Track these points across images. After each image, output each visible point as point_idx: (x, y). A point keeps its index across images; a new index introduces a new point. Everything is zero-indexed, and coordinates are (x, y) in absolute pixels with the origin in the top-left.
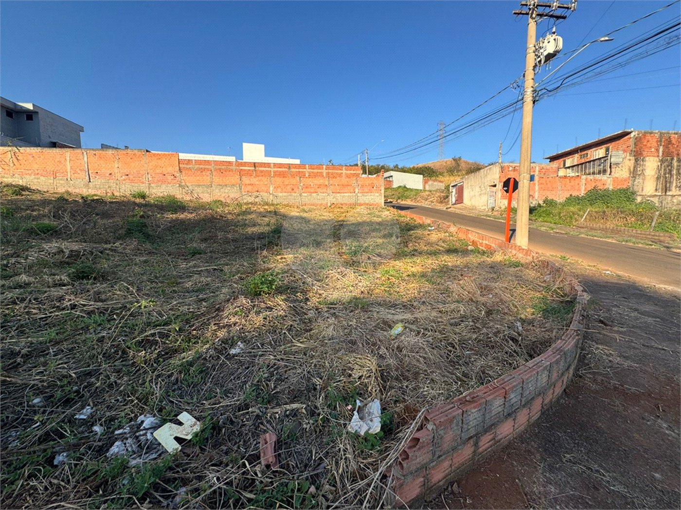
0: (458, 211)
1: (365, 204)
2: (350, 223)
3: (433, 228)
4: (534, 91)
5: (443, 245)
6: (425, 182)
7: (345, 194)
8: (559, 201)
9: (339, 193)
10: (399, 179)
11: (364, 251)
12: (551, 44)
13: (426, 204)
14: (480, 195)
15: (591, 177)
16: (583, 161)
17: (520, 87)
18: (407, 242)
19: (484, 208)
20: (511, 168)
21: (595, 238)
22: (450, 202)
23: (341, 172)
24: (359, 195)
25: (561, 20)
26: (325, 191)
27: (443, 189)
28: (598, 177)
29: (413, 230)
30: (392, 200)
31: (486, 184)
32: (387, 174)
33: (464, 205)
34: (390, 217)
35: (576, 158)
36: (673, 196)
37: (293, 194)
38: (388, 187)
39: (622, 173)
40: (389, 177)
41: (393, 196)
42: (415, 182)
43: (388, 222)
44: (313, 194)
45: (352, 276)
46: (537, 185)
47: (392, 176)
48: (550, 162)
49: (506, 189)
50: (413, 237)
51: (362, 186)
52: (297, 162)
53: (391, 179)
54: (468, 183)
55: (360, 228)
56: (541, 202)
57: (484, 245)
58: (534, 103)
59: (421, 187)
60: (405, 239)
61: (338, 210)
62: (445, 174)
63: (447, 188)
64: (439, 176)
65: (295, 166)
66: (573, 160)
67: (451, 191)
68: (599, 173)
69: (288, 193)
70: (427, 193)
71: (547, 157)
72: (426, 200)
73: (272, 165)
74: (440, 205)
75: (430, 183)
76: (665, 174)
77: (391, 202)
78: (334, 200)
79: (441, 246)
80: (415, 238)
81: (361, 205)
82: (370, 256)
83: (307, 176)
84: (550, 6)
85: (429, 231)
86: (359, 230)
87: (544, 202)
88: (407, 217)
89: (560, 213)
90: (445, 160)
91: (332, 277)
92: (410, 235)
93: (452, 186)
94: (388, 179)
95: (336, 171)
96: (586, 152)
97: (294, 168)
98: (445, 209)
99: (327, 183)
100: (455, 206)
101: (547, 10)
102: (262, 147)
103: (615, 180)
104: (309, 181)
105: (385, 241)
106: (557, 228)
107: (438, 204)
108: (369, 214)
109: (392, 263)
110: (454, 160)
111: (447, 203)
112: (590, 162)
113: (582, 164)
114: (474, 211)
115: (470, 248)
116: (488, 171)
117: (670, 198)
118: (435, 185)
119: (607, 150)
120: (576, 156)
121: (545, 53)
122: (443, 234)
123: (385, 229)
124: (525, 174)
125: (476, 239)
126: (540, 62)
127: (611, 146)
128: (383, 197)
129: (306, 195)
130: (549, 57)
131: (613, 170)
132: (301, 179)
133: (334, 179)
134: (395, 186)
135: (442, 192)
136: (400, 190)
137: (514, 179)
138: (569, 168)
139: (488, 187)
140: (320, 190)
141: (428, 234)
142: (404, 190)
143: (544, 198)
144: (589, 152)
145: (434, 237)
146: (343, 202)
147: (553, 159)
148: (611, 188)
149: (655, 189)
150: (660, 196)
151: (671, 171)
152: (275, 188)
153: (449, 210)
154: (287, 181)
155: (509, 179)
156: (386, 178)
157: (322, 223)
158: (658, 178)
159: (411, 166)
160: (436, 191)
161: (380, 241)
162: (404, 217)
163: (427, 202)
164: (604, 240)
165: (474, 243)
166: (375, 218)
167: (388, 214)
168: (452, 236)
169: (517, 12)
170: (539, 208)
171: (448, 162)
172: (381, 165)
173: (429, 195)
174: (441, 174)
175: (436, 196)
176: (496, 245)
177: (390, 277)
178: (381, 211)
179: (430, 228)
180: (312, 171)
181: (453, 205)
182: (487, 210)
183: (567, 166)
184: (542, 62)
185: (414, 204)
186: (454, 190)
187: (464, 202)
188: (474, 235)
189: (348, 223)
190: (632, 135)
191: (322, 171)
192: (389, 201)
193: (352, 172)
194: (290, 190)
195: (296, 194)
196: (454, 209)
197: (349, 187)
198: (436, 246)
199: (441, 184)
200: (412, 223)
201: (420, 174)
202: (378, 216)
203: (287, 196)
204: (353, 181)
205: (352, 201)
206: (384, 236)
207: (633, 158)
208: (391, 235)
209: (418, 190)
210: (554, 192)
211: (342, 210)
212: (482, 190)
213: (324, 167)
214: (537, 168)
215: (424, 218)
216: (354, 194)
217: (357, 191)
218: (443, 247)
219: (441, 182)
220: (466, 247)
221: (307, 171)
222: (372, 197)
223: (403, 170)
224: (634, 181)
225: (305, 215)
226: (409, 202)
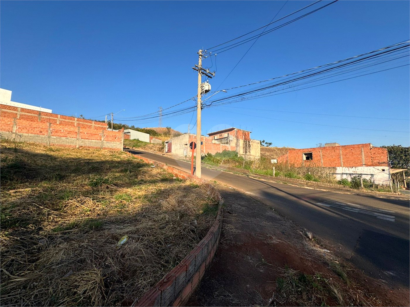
0: (169, 157)
1: (108, 148)
2: (95, 161)
3: (154, 166)
4: (201, 104)
5: (159, 176)
6: (151, 139)
7: (93, 140)
8: (213, 154)
9: (87, 139)
10: (134, 135)
11: (104, 183)
12: (207, 87)
13: (151, 151)
14: (180, 148)
15: (224, 145)
16: (221, 137)
17: (196, 100)
18: (137, 175)
19: (181, 156)
20: (193, 137)
21: (226, 172)
22: (165, 151)
23: (91, 124)
24: (104, 142)
25: (210, 78)
26: (75, 136)
27: (161, 143)
28: (225, 145)
29: (142, 167)
30: (129, 147)
31: (183, 143)
32: (126, 131)
33: (172, 153)
34: (127, 158)
35: (218, 136)
36: (248, 155)
37: (41, 136)
38: (127, 138)
39: (233, 144)
40: (128, 133)
41: (130, 145)
42: (145, 138)
43: (125, 161)
44: (62, 138)
45: (91, 202)
46: (204, 146)
47: (130, 132)
48: (209, 136)
49: (191, 147)
50: (141, 171)
51: (107, 136)
52: (50, 111)
53: (129, 134)
54: (174, 142)
55: (102, 165)
56: (206, 155)
57: (181, 176)
58: (201, 109)
59: (148, 141)
60: (136, 173)
61: (86, 151)
62: (162, 135)
63: (163, 143)
64: (159, 136)
65: (47, 114)
66: (217, 137)
67: (165, 145)
68: (226, 143)
69: (35, 134)
70: (152, 145)
71: (208, 134)
72: (151, 149)
73: (19, 109)
74: (159, 152)
75: (154, 139)
76: (245, 146)
77: (128, 148)
78: (83, 143)
79: (158, 178)
80: (143, 172)
81: (105, 149)
82: (109, 186)
83: (58, 123)
84: (206, 71)
85: (152, 168)
86: (102, 167)
87: (208, 154)
88: (138, 158)
89: (213, 160)
90: (162, 128)
91: (71, 206)
92: (139, 171)
93: (166, 143)
94: (127, 134)
95: (87, 124)
96: (221, 134)
97: (45, 115)
98: (162, 155)
99: (77, 131)
100: (167, 153)
101: (205, 72)
102: (9, 93)
103: (232, 147)
104: (60, 128)
105: (122, 174)
106: (213, 167)
107: (158, 152)
108: (111, 155)
109: (125, 190)
110: (167, 128)
111: (163, 152)
112: (223, 138)
113: (220, 139)
114: (177, 157)
115: (174, 178)
116: (184, 137)
117: (247, 156)
118: (157, 141)
119: (228, 134)
120: (218, 135)
121: (205, 89)
122: (160, 170)
123: (123, 166)
124: (199, 141)
125: (177, 173)
126: (203, 92)
127: (229, 132)
128: (122, 145)
129: (55, 137)
130: (207, 91)
131: (230, 143)
132: (51, 125)
133: (84, 129)
134: (132, 138)
135: (161, 145)
136: (135, 141)
137: (194, 142)
138: (216, 140)
139: (184, 145)
140: (69, 136)
141: (151, 170)
142: (137, 142)
143: (207, 153)
144: (223, 134)
145: (155, 171)
146: (90, 146)
147: (210, 135)
148: (230, 150)
149: (243, 152)
150: (245, 155)
151: (247, 145)
152: (19, 128)
153: (164, 156)
154: (34, 124)
155: (192, 142)
156: (126, 133)
157: (69, 161)
158: (244, 148)
159: (143, 128)
160: (157, 144)
161: (118, 174)
162: (136, 158)
163: (151, 150)
164: (229, 173)
165: (176, 175)
166: (115, 159)
167: (126, 156)
168: (165, 171)
169: (194, 68)
170: (206, 157)
171: (164, 129)
172: (123, 124)
173: (153, 146)
174: (160, 135)
175: (157, 147)
176: (187, 176)
177: (123, 201)
178: (120, 154)
179: (152, 166)
180: (63, 120)
181: (166, 153)
182: (183, 157)
183: (215, 139)
184: (204, 92)
185: (144, 151)
186: (167, 145)
187: (172, 151)
188: (176, 171)
189: (93, 161)
190: (235, 130)
191: (74, 122)
192: (127, 147)
193: (99, 126)
194: (38, 132)
195: (44, 136)
196: (167, 155)
197: (96, 136)
198: (155, 177)
199: (160, 141)
200: (141, 162)
201: (148, 133)
202: (118, 157)
203: (34, 137)
204: (100, 132)
205: (99, 146)
206: (121, 171)
207: (236, 139)
208: (126, 170)
209: (146, 142)
210: (211, 150)
211: (89, 152)
212: (181, 146)
213: (76, 119)
214: (204, 138)
215: (149, 159)
216: (100, 141)
217: (103, 139)
218: (159, 178)
219: (160, 139)
220: (172, 178)
221: (59, 119)
222: (115, 144)
223: (138, 130)
224: (237, 148)
225: (52, 153)
226: (140, 150)
